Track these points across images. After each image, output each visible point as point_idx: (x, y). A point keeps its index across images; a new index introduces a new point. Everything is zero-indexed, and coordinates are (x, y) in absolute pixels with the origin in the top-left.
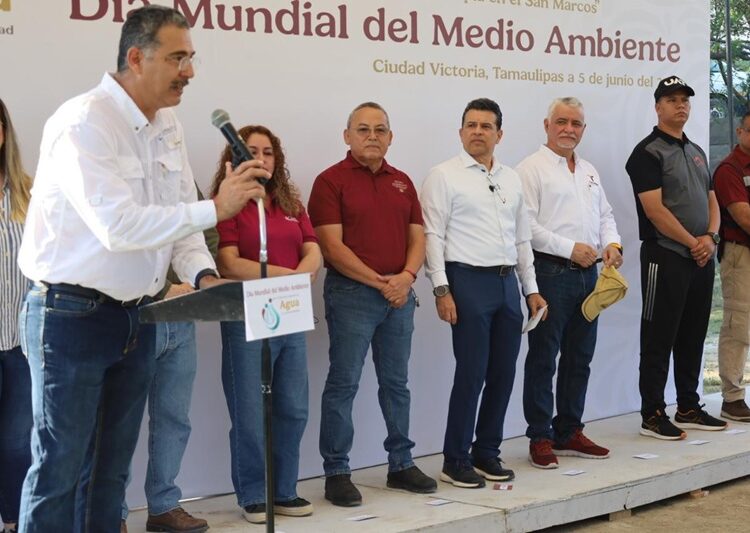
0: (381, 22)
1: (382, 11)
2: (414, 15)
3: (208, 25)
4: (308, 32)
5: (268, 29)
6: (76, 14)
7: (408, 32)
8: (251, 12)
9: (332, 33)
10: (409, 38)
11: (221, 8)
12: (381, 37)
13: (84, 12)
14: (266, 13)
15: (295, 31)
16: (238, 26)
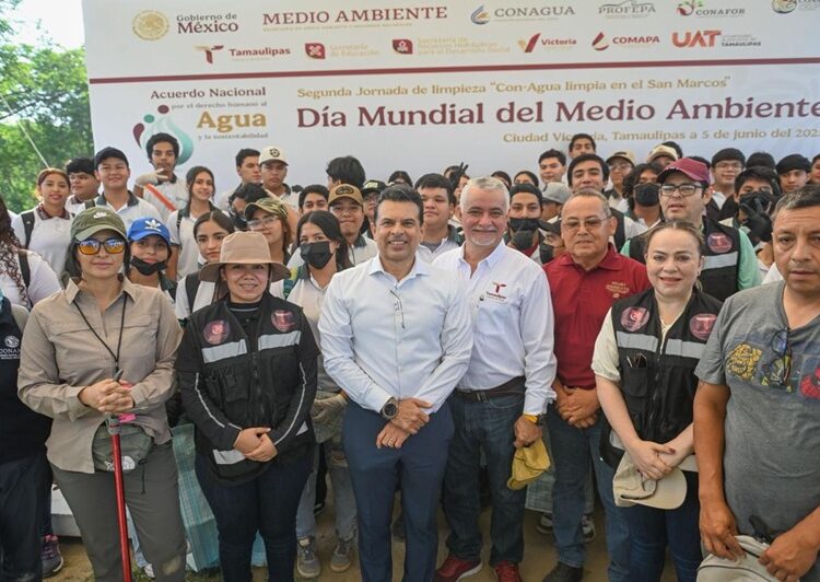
0: (511, 111)
1: (512, 104)
2: (540, 105)
3: (382, 123)
4: (453, 121)
5: (424, 122)
6: (301, 124)
7: (535, 115)
8: (411, 114)
9: (471, 121)
10: (536, 118)
11: (391, 114)
12: (511, 120)
13: (305, 123)
14: (423, 114)
15: (443, 121)
16: (402, 122)
